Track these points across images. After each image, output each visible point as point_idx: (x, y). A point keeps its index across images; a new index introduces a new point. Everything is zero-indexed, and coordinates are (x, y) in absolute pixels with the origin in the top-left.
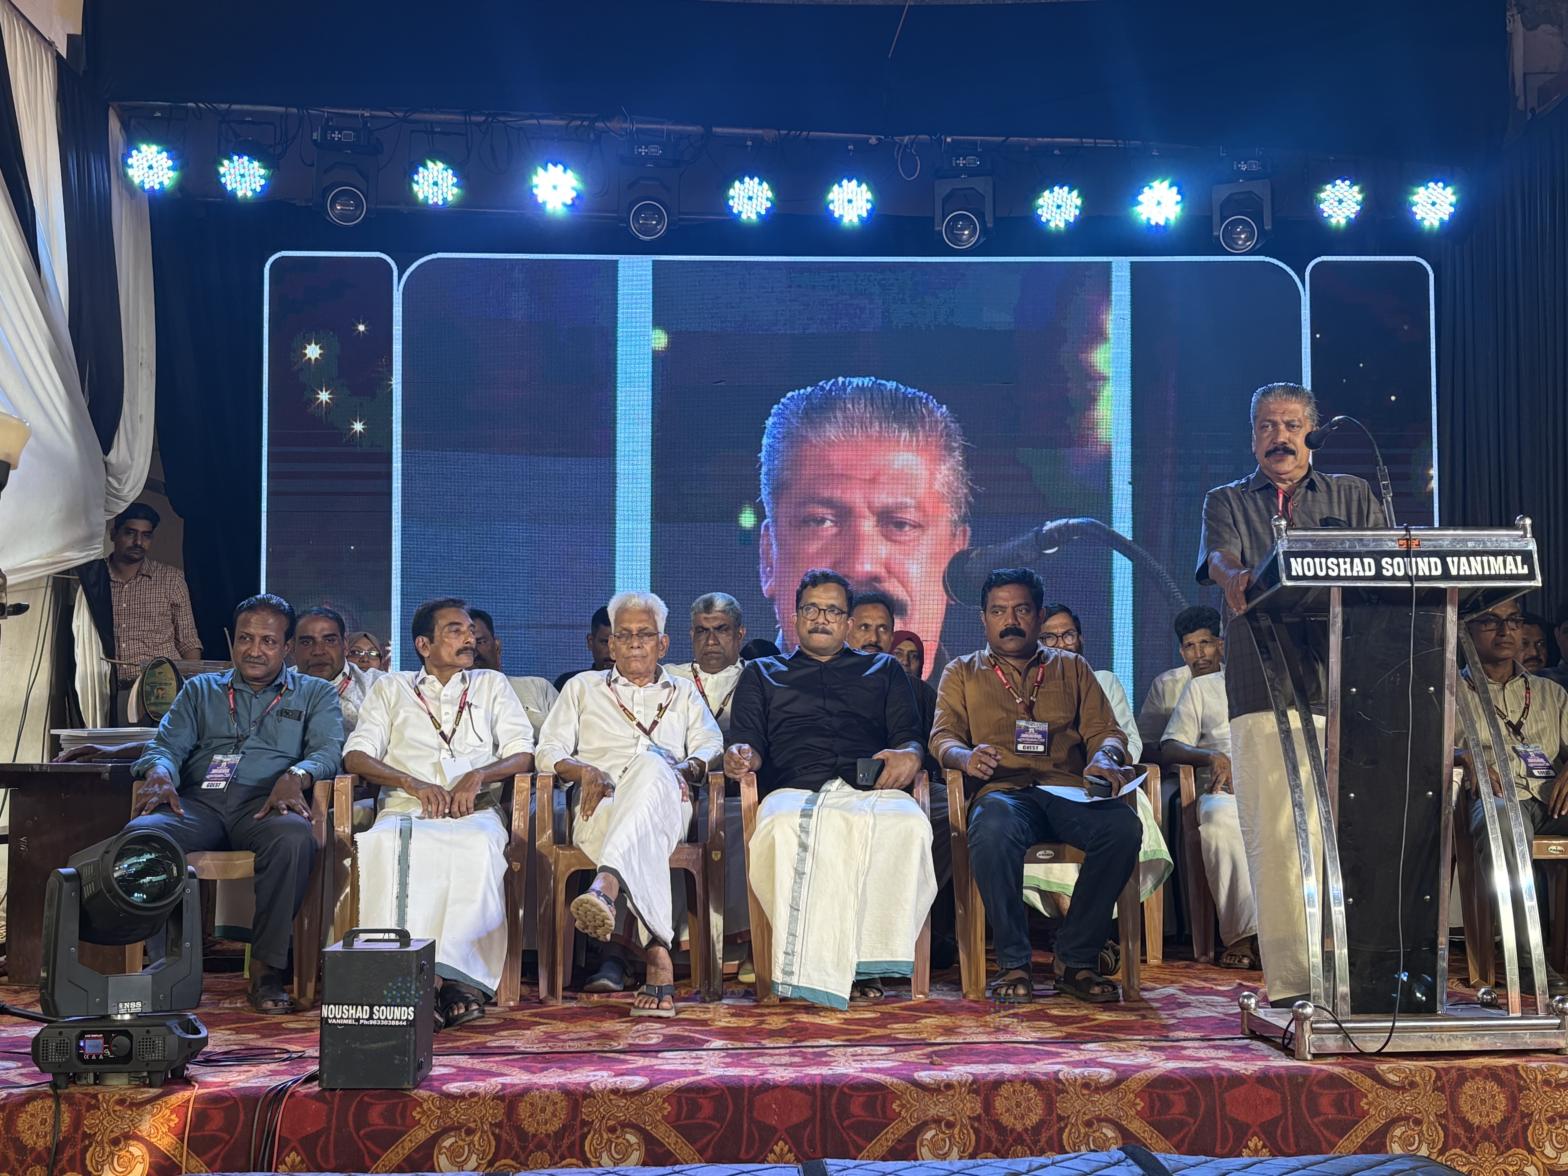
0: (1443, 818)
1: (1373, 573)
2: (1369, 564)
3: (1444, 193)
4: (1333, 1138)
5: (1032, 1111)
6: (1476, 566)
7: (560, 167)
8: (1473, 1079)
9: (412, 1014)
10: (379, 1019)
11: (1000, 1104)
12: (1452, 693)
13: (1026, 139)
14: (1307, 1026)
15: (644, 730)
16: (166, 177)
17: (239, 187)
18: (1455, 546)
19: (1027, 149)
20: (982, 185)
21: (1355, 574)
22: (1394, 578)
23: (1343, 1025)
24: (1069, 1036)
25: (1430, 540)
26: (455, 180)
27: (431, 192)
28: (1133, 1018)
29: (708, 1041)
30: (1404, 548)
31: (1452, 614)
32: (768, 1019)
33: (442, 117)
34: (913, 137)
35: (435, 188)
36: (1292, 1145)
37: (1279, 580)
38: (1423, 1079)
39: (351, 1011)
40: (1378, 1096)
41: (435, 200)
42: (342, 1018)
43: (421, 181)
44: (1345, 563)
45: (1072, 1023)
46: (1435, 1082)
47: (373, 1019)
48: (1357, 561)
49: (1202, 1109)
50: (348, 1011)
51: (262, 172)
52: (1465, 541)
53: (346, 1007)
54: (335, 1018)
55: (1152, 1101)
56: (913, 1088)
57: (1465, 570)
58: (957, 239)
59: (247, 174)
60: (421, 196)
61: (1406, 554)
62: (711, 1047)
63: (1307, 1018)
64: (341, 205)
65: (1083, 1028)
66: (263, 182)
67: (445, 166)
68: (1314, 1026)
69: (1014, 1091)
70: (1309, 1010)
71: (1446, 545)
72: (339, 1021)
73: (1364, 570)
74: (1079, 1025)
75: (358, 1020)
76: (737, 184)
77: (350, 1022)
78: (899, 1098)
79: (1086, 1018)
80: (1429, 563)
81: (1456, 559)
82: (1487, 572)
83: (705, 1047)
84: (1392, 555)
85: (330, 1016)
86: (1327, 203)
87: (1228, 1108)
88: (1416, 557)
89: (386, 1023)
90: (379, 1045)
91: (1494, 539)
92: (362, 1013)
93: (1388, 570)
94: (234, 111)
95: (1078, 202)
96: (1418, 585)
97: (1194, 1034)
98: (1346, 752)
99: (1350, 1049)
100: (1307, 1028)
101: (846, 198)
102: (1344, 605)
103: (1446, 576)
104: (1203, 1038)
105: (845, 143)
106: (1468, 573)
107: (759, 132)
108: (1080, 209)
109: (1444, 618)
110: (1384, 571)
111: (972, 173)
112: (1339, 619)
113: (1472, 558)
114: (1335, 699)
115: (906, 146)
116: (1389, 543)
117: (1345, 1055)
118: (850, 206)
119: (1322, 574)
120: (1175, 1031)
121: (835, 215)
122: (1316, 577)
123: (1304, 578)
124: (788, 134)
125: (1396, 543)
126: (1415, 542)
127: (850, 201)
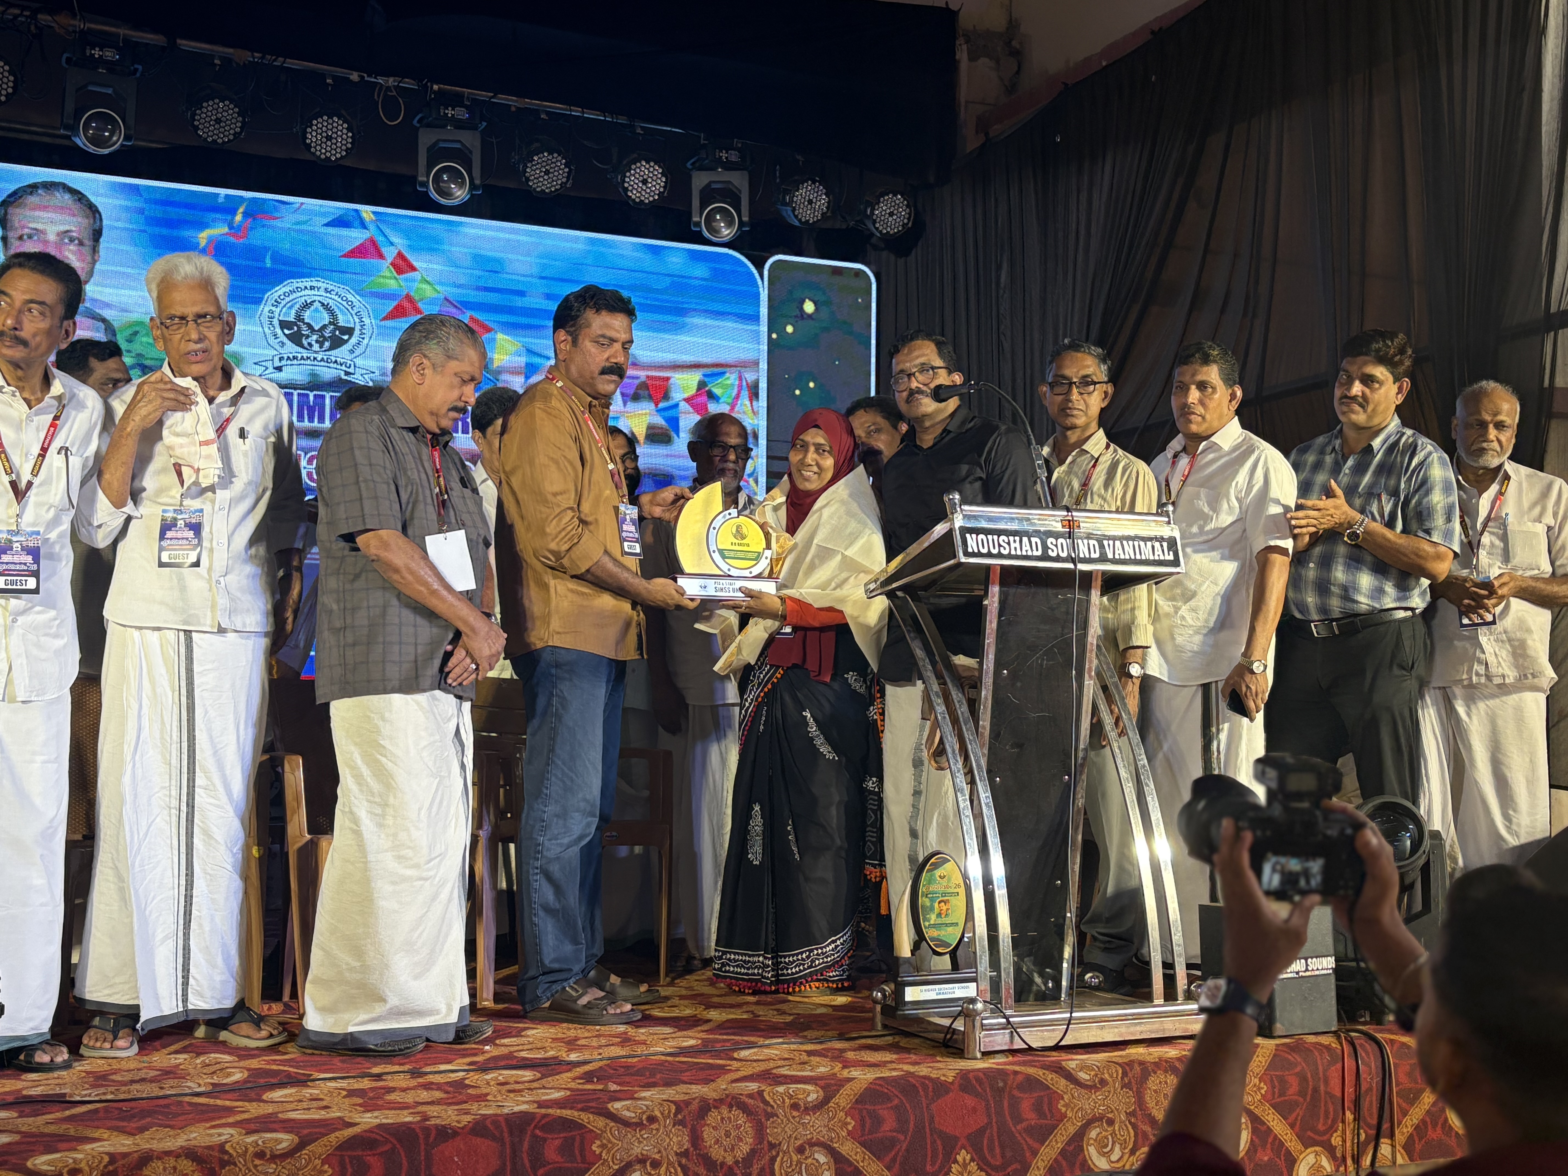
1: (1039, 553)
2: (1036, 543)
3: (900, 204)
4: (1036, 1145)
5: (741, 1140)
6: (1129, 550)
8: (1155, 1073)
11: (708, 1135)
13: (514, 98)
18: (1111, 531)
19: (515, 109)
20: (469, 139)
21: (1024, 553)
23: (1011, 1020)
30: (1066, 529)
31: (1096, 592)
34: (397, 79)
36: (999, 1157)
37: (957, 555)
38: (1111, 1077)
40: (1073, 1097)
44: (1015, 541)
46: (1122, 1078)
48: (1025, 539)
49: (912, 1125)
55: (862, 1119)
56: (612, 1124)
57: (1119, 554)
58: (443, 193)
61: (1068, 536)
63: (978, 1014)
68: (984, 1022)
69: (722, 1119)
73: (1031, 550)
76: (205, 104)
78: (598, 1137)
80: (1089, 545)
82: (1138, 557)
84: (1057, 535)
86: (798, 202)
87: (937, 1119)
93: (1053, 551)
95: (567, 170)
96: (1082, 567)
97: (830, 1033)
98: (995, 735)
99: (1019, 1045)
100: (978, 1024)
101: (324, 134)
102: (1002, 584)
103: (1103, 559)
104: (841, 1037)
105: (323, 76)
106: (1122, 557)
107: (231, 50)
108: (568, 178)
109: (1088, 602)
110: (1050, 552)
111: (459, 125)
112: (996, 599)
113: (1125, 542)
114: (988, 680)
115: (388, 89)
116: (1054, 523)
117: (1013, 1052)
118: (329, 143)
119: (995, 551)
120: (805, 1030)
121: (313, 150)
122: (989, 555)
123: (979, 555)
124: (263, 58)
125: (1059, 525)
126: (1076, 524)
127: (329, 138)
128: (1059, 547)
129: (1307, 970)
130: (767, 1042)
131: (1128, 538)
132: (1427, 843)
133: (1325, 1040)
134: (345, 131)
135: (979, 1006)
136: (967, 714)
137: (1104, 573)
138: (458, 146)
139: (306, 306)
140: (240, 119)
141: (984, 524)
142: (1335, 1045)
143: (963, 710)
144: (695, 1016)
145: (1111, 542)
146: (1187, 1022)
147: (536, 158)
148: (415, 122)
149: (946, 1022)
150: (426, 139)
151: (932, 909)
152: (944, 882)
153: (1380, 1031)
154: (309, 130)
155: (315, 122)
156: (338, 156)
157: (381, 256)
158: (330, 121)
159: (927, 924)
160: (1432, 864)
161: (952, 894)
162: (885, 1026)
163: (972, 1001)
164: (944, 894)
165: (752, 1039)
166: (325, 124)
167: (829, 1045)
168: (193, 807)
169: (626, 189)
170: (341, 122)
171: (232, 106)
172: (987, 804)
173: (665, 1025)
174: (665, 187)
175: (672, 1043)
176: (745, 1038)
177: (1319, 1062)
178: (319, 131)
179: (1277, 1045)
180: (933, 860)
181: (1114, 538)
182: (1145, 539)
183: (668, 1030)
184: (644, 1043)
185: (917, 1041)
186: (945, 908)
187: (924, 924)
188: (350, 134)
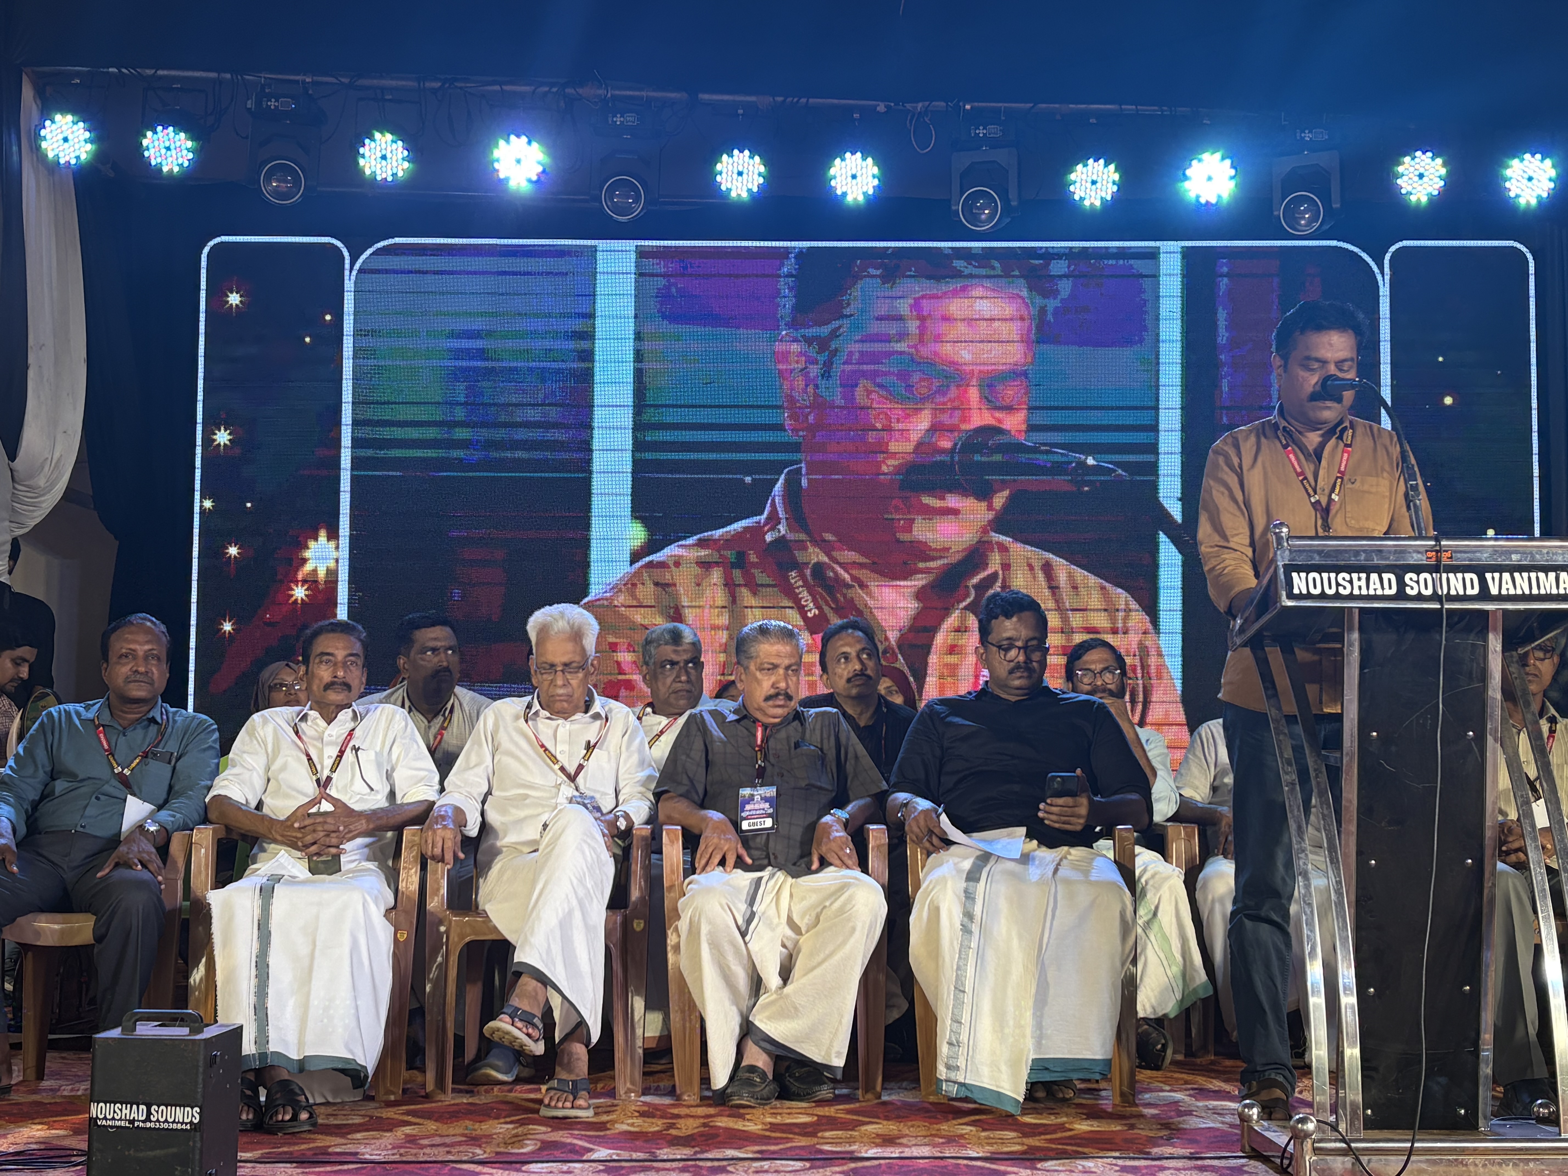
0: (1486, 891)
1: (1394, 591)
2: (1389, 580)
3: (1542, 166)
6: (1522, 583)
7: (524, 139)
9: (198, 1116)
10: (158, 1121)
12: (1496, 740)
13: (1057, 106)
14: (1308, 1145)
15: (568, 776)
16: (83, 150)
17: (164, 163)
18: (1496, 560)
19: (1058, 117)
20: (1003, 157)
21: (1372, 592)
22: (1420, 597)
23: (1353, 1145)
24: (1032, 1149)
25: (1465, 552)
26: (406, 153)
27: (379, 166)
28: (1119, 1128)
29: (590, 1150)
30: (1433, 562)
31: (1495, 643)
32: (681, 1123)
33: (394, 83)
34: (927, 103)
35: (384, 162)
37: (1277, 598)
39: (124, 1111)
41: (384, 176)
42: (113, 1119)
43: (367, 154)
44: (1359, 579)
45: (1041, 1134)
47: (151, 1121)
48: (1374, 577)
50: (121, 1110)
51: (189, 144)
52: (1508, 552)
53: (119, 1105)
54: (105, 1118)
57: (1508, 588)
58: (974, 219)
59: (172, 147)
60: (368, 172)
61: (1435, 569)
62: (592, 1158)
63: (1307, 1135)
64: (278, 181)
65: (1051, 1141)
66: (191, 156)
67: (395, 138)
68: (1316, 1145)
70: (1311, 1126)
71: (1484, 558)
72: (110, 1123)
73: (1383, 588)
74: (1048, 1137)
75: (132, 1122)
76: (725, 157)
77: (123, 1124)
79: (1061, 1127)
80: (1464, 579)
81: (1497, 575)
82: (1535, 591)
83: (585, 1158)
84: (1418, 569)
85: (100, 1117)
86: (1405, 178)
88: (1447, 573)
89: (166, 1126)
90: (158, 1152)
91: (1545, 551)
92: (138, 1113)
93: (1412, 588)
94: (161, 78)
95: (1117, 176)
96: (1452, 606)
98: (1366, 810)
100: (1307, 1148)
101: (849, 173)
102: (1362, 631)
103: (1489, 596)
105: (850, 112)
106: (1513, 592)
107: (753, 98)
108: (1119, 186)
109: (1485, 648)
110: (1408, 590)
111: (993, 144)
112: (1355, 648)
113: (1517, 575)
114: (1351, 745)
115: (920, 114)
116: (1414, 555)
118: (854, 182)
119: (1331, 592)
121: (839, 193)
122: (1324, 596)
123: (1309, 596)
124: (784, 101)
125: (1424, 556)
126: (1446, 555)
127: (854, 177)
128: (1421, 584)
138: (993, 168)
140: (763, 168)
141: (1317, 560)
147: (1080, 167)
150: (961, 162)
154: (832, 170)
155: (837, 161)
158: (854, 158)
162: (1250, 1148)
163: (1303, 1119)
166: (849, 161)
170: (866, 157)
171: (752, 156)
178: (843, 170)
182: (1546, 570)
188: (876, 169)
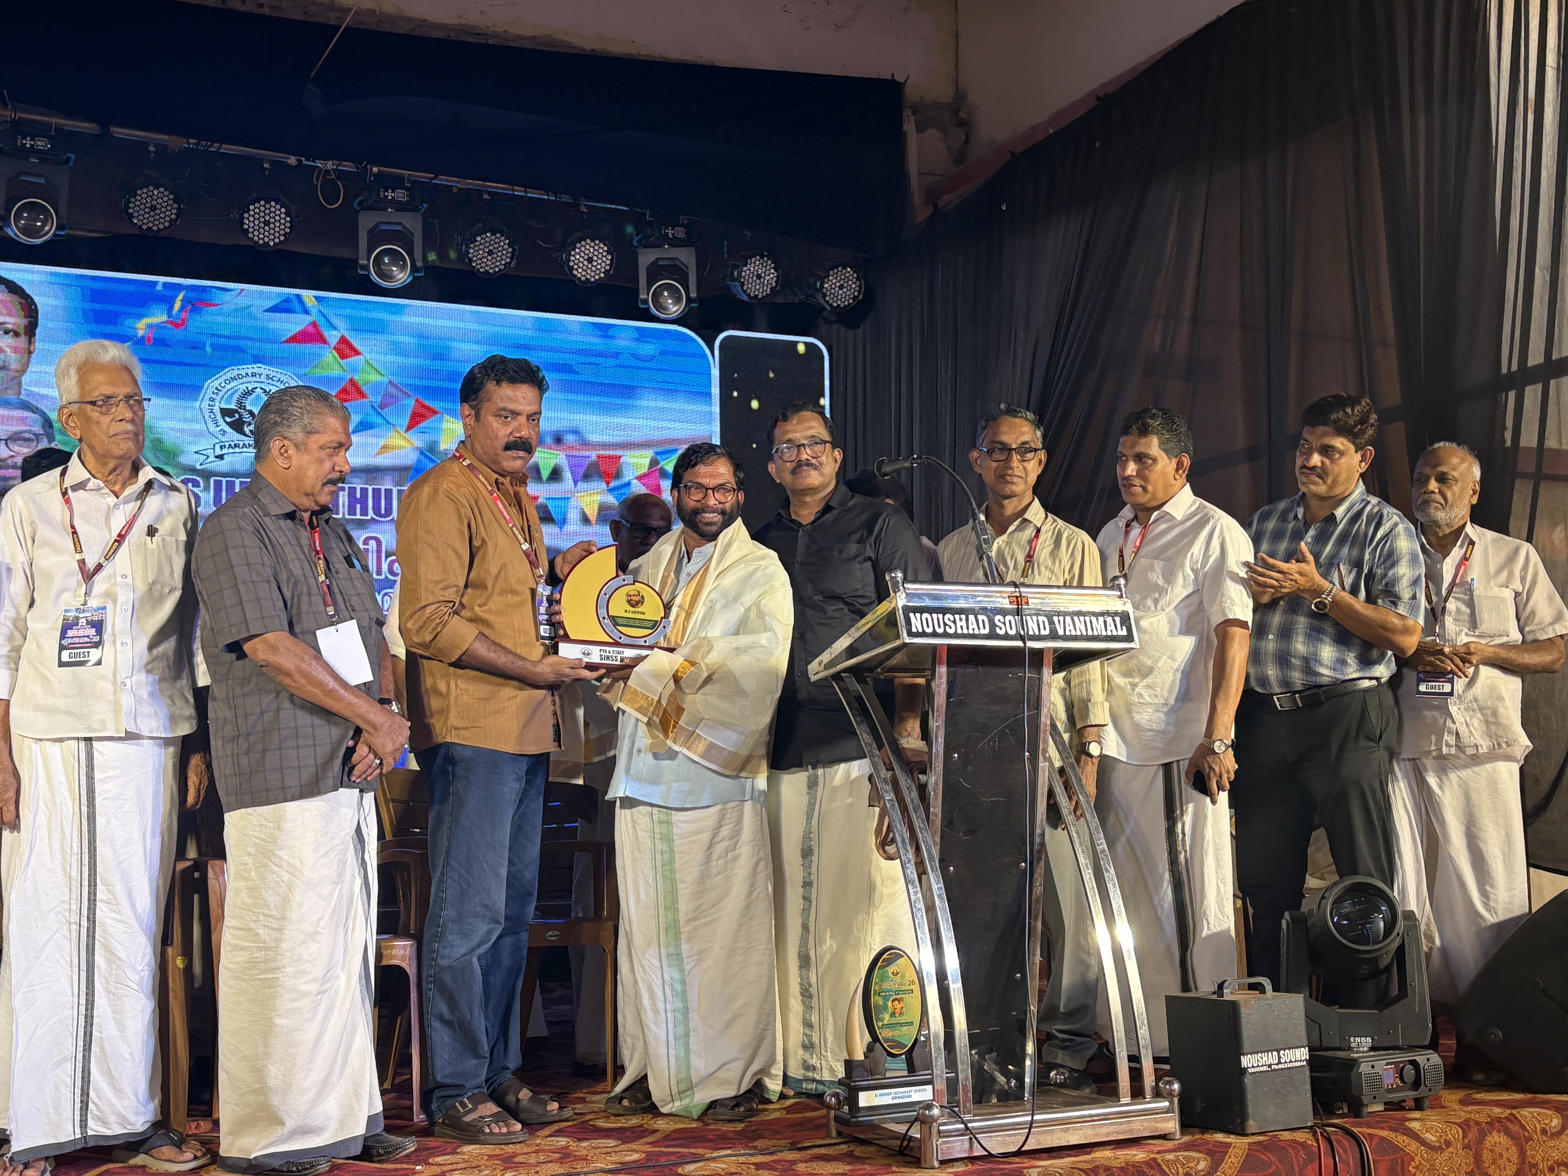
1: (987, 631)
2: (983, 621)
3: (851, 277)
6: (1080, 626)
13: (456, 180)
14: (934, 1129)
19: (457, 190)
20: (410, 221)
21: (971, 632)
23: (970, 1125)
30: (1013, 606)
34: (336, 162)
37: (900, 636)
44: (961, 620)
48: (972, 618)
57: (1070, 630)
58: (385, 277)
61: (1017, 612)
63: (934, 1120)
68: (941, 1128)
73: (978, 628)
76: (139, 191)
80: (1038, 622)
82: (1090, 633)
84: (1004, 612)
86: (747, 277)
93: (1000, 628)
95: (510, 250)
96: (1030, 644)
97: (781, 1142)
98: (948, 822)
99: (978, 1152)
100: (934, 1131)
101: (262, 220)
102: (949, 665)
103: (1054, 635)
104: (794, 1146)
105: (260, 161)
106: (1073, 633)
107: (165, 137)
108: (512, 258)
109: (1040, 680)
110: (998, 629)
111: (400, 207)
112: (944, 680)
113: (1076, 618)
114: (938, 765)
115: (327, 172)
116: (1000, 600)
117: (972, 1159)
118: (267, 228)
119: (940, 631)
120: (756, 1139)
121: (250, 235)
122: (934, 634)
123: (924, 634)
124: (198, 144)
125: (1007, 601)
126: (1024, 600)
127: (267, 223)
128: (1007, 625)
129: (1279, 1063)
130: (715, 1154)
131: (1079, 614)
132: (1400, 924)
133: (1301, 1136)
134: (283, 216)
135: (936, 1111)
136: (917, 801)
137: (1055, 650)
138: (399, 228)
139: (248, 393)
140: (176, 206)
141: (928, 603)
142: (1311, 1142)
143: (911, 796)
144: (641, 1126)
145: (1061, 618)
146: (1156, 1120)
147: (479, 239)
148: (355, 205)
149: (901, 1129)
150: (366, 221)
151: (885, 1008)
152: (898, 979)
153: (1359, 1125)
154: (246, 215)
155: (252, 207)
156: (277, 241)
157: (324, 341)
158: (268, 206)
159: (880, 1024)
160: (1407, 947)
161: (905, 992)
162: (840, 1134)
163: (929, 1106)
164: (897, 992)
165: (699, 1151)
166: (262, 209)
167: (779, 1156)
168: (94, 922)
169: (572, 268)
170: (278, 207)
171: (166, 193)
172: (939, 896)
173: (609, 1137)
174: (610, 265)
175: (615, 1158)
176: (692, 1150)
177: (1294, 1161)
178: (257, 216)
179: (1249, 1144)
180: (885, 956)
181: (1065, 614)
182: (1097, 615)
183: (611, 1143)
184: (584, 1159)
185: (872, 1149)
186: (899, 1007)
187: (877, 1024)
188: (288, 219)
